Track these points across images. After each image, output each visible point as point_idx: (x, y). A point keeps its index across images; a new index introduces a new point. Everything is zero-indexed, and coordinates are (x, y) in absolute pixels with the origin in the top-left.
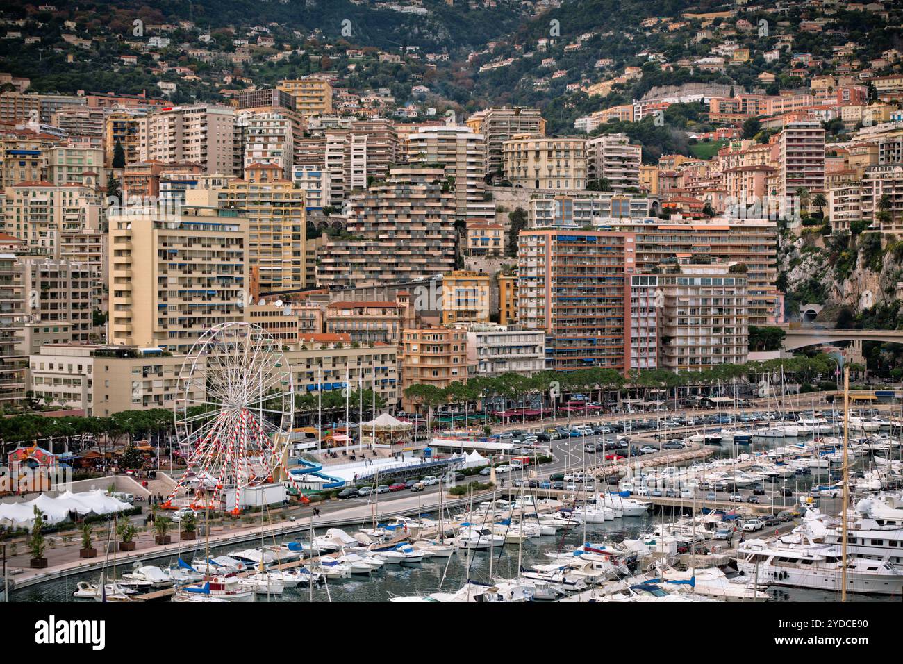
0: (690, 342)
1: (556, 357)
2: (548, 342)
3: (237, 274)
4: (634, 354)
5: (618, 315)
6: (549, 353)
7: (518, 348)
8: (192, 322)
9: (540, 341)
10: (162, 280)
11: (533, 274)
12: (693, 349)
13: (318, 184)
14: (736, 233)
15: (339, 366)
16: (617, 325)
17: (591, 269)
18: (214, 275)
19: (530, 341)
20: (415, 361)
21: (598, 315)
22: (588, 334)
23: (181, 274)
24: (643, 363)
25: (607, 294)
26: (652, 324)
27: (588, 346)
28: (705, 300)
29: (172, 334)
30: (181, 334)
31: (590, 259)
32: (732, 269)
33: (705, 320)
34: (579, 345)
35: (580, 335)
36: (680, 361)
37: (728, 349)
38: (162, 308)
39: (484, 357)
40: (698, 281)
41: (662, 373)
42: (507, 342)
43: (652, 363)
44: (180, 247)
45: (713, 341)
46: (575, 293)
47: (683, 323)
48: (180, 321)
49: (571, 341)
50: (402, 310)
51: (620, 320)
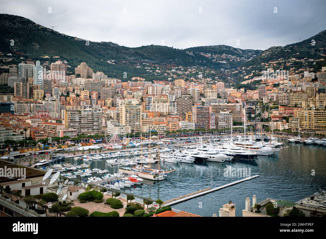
0: (222, 124)
1: (197, 126)
2: (195, 124)
3: (139, 114)
4: (211, 126)
5: (208, 120)
6: (195, 126)
7: (190, 125)
8: (131, 121)
9: (194, 124)
10: (126, 115)
11: (193, 113)
12: (222, 125)
13: (172, 98)
14: (235, 106)
15: (155, 128)
16: (208, 121)
17: (203, 112)
18: (135, 114)
19: (192, 124)
20: (171, 127)
21: (205, 120)
22: (203, 123)
23: (129, 114)
24: (213, 128)
25: (206, 116)
26: (214, 121)
27: (203, 125)
28: (224, 117)
29: (128, 123)
30: (129, 123)
31: (203, 111)
32: (230, 112)
33: (224, 121)
34: (201, 125)
35: (201, 123)
36: (220, 127)
37: (228, 125)
38: (126, 119)
39: (183, 127)
40: (223, 114)
41: (217, 129)
42: (188, 124)
43: (214, 128)
44: (129, 110)
45: (226, 124)
46: (201, 116)
47: (220, 121)
48: (129, 121)
49: (200, 124)
50: (180, 118)
51: (209, 121)
